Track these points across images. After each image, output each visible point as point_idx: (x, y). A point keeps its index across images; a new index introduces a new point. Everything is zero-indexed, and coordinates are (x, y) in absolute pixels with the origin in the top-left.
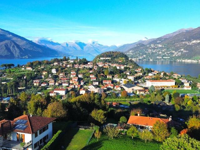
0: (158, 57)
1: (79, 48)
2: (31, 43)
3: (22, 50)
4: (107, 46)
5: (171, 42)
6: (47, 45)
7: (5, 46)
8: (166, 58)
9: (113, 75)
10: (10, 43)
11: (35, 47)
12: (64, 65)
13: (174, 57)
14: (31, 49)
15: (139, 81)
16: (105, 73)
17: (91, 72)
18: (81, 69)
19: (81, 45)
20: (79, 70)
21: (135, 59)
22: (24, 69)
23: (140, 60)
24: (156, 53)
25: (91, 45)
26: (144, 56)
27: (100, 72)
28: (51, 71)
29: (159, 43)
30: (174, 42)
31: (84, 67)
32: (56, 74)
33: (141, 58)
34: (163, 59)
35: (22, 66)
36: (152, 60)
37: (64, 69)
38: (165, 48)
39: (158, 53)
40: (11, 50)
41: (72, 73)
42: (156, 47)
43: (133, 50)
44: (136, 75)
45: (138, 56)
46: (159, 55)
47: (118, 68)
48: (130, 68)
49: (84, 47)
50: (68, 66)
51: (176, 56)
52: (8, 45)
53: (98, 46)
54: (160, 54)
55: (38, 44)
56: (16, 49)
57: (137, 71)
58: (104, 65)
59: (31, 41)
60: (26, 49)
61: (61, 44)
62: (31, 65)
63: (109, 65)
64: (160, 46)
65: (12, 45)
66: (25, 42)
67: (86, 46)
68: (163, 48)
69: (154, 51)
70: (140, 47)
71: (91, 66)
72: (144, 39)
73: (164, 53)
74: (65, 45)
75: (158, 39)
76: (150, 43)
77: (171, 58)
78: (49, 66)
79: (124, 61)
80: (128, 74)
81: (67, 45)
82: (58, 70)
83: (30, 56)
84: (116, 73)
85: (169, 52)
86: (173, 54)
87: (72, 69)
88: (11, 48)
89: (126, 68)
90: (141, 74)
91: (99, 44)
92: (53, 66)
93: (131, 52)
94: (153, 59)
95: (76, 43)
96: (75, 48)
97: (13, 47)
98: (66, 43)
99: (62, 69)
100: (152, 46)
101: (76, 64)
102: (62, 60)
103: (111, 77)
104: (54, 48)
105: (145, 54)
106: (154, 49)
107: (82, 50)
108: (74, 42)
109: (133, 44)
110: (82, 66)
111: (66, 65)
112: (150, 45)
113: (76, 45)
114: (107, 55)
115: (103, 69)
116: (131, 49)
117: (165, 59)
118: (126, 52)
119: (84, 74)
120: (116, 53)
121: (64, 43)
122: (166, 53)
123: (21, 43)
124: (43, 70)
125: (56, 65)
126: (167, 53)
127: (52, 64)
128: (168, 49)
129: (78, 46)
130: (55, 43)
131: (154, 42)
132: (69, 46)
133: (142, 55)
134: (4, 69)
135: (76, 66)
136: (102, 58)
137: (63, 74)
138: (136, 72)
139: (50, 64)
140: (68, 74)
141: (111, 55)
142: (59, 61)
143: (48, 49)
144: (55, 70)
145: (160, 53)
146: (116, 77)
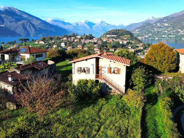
0: (163, 36)
1: (88, 27)
2: (45, 23)
3: (37, 29)
4: (115, 26)
5: (178, 20)
6: (59, 24)
7: (22, 25)
8: (171, 36)
9: (115, 48)
10: (26, 22)
11: (48, 26)
12: (72, 40)
13: (179, 35)
14: (45, 28)
15: (139, 54)
16: (108, 47)
17: (95, 46)
18: (87, 43)
19: (90, 24)
20: (85, 44)
21: (141, 37)
22: (37, 43)
23: (145, 38)
24: (162, 31)
25: (100, 25)
26: (150, 34)
27: (103, 46)
28: (60, 45)
29: (165, 22)
30: (180, 21)
31: (90, 42)
32: (65, 47)
33: (146, 36)
34: (168, 37)
35: (36, 40)
36: (157, 38)
37: (72, 43)
38: (171, 27)
39: (163, 31)
40: (27, 29)
41: (78, 46)
42: (162, 26)
43: (139, 29)
44: (137, 49)
45: (144, 35)
46: (164, 34)
47: (121, 43)
48: (132, 43)
49: (93, 26)
50: (76, 40)
51: (181, 34)
52: (24, 25)
53: (106, 26)
54: (166, 33)
55: (51, 24)
56: (32, 28)
57: (139, 45)
58: (108, 40)
59: (45, 21)
60: (41, 28)
61: (72, 24)
62: (44, 40)
63: (113, 40)
64: (166, 25)
65: (28, 25)
66: (39, 21)
67: (95, 26)
68: (169, 27)
69: (160, 30)
70: (146, 26)
71: (96, 41)
72: (151, 19)
73: (170, 32)
74: (75, 25)
75: (165, 18)
76: (156, 22)
77: (177, 36)
78: (58, 41)
79: (129, 38)
80: (130, 48)
81: (77, 24)
82: (66, 44)
83: (44, 34)
84: (118, 46)
85: (175, 31)
86: (179, 32)
87: (78, 43)
88: (28, 27)
89: (128, 43)
90: (142, 48)
91: (107, 24)
92: (63, 40)
93: (137, 30)
94: (159, 38)
95: (85, 22)
96: (84, 28)
97: (29, 26)
98: (76, 23)
99: (70, 43)
100: (158, 25)
101: (82, 39)
102: (71, 37)
103: (113, 50)
104: (66, 27)
105: (151, 32)
106: (160, 28)
107: (91, 29)
108: (84, 22)
109: (140, 23)
110: (88, 41)
111: (74, 40)
112: (156, 24)
113: (86, 25)
114: (113, 33)
115: (106, 44)
116: (137, 28)
117: (171, 38)
118: (133, 31)
119: (89, 47)
120: (121, 31)
121: (75, 22)
122: (171, 32)
123: (36, 23)
124: (54, 43)
125: (65, 40)
126: (173, 32)
127: (62, 39)
128: (174, 27)
129: (87, 25)
130: (66, 23)
131: (161, 21)
132: (79, 25)
133: (148, 34)
134: (21, 43)
135: (83, 41)
136: (108, 36)
137: (71, 47)
138: (138, 47)
139: (60, 39)
140: (75, 47)
141: (117, 33)
142: (67, 37)
143: (60, 28)
144: (64, 44)
145: (166, 31)
146: (118, 50)
